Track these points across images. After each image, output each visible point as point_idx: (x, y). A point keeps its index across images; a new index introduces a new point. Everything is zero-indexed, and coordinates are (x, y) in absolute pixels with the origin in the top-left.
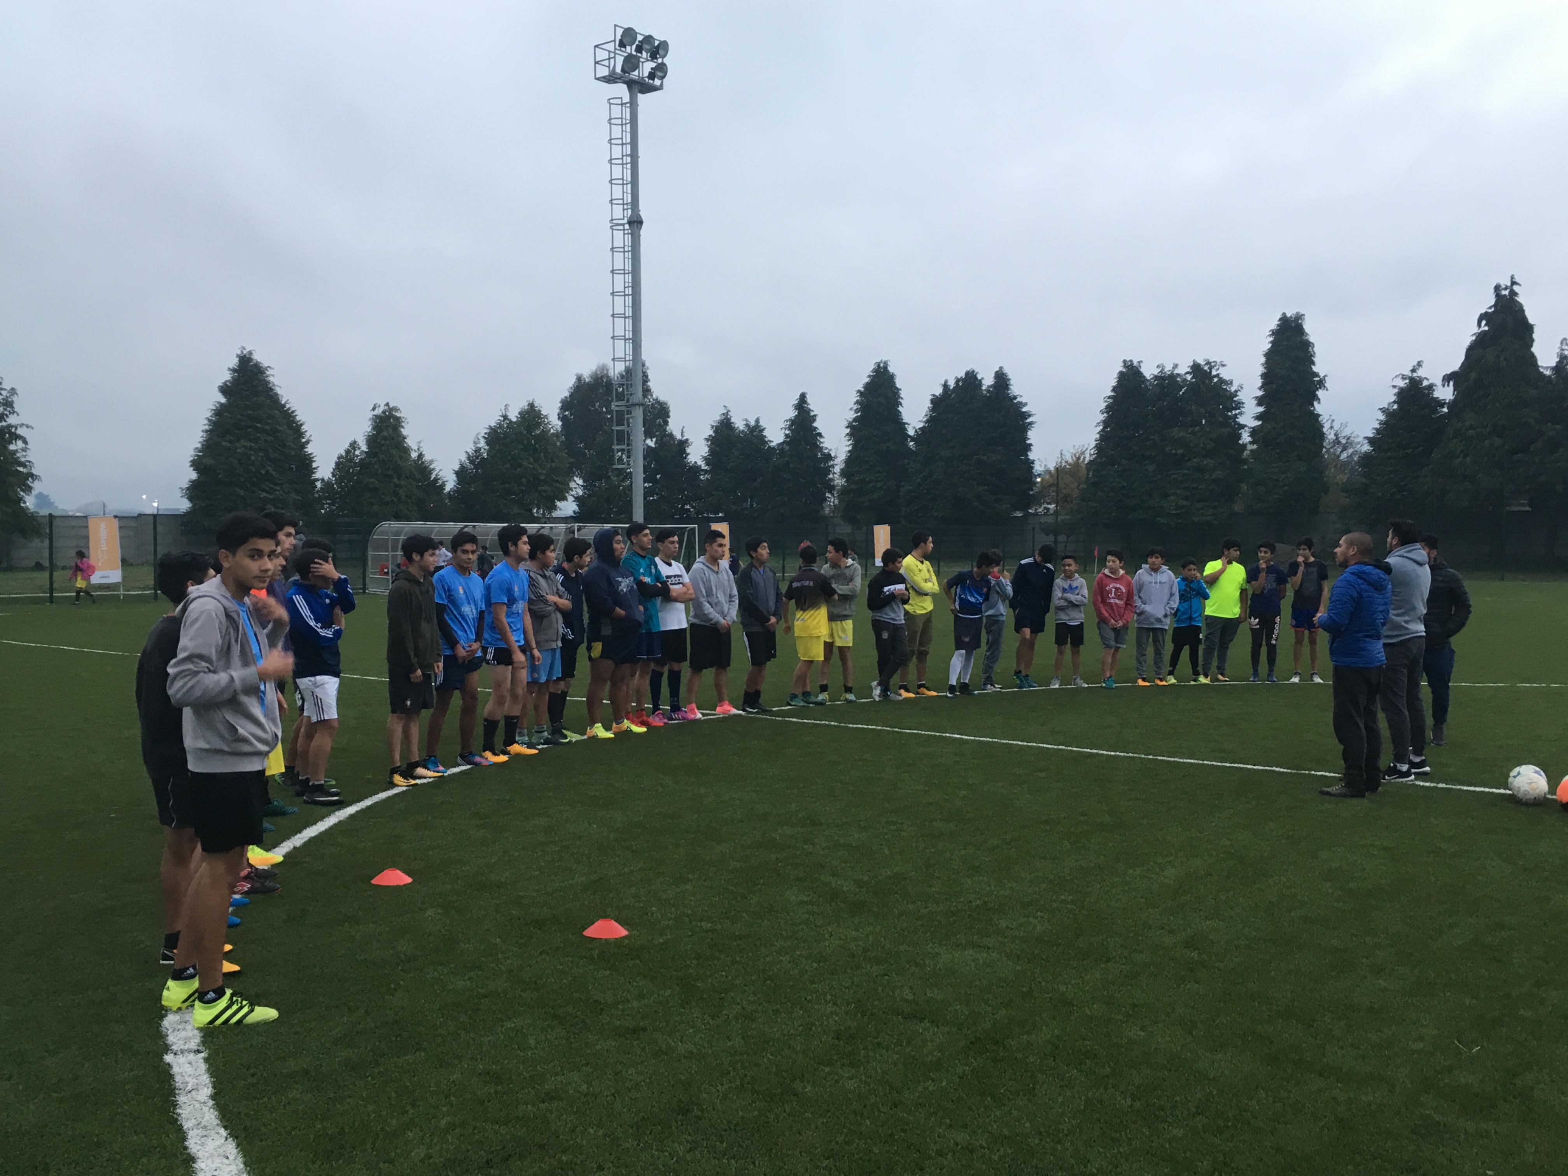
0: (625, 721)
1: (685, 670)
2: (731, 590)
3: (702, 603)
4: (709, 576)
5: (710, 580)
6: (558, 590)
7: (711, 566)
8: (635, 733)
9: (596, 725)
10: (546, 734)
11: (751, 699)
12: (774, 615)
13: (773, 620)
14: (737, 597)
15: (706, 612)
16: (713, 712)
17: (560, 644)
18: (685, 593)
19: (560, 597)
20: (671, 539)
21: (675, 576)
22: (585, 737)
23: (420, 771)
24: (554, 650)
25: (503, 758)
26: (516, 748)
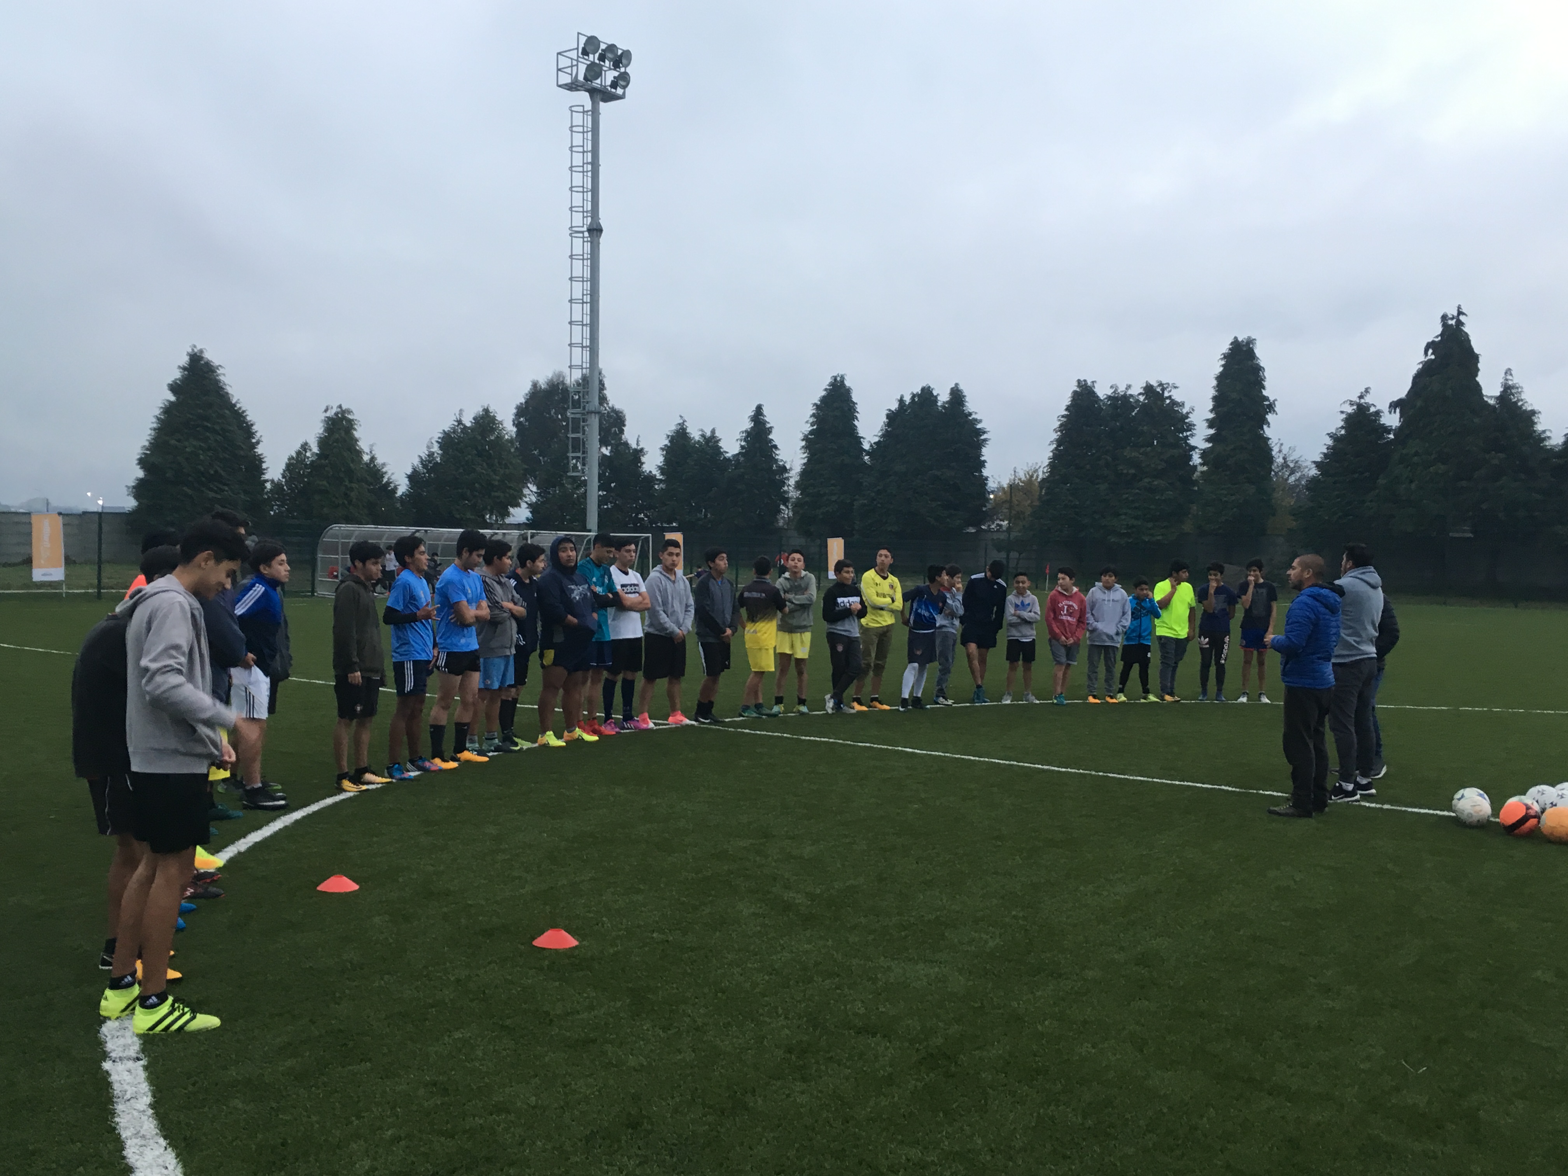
0: (577, 729)
1: (639, 680)
2: (687, 599)
3: (658, 612)
4: (666, 585)
5: (666, 590)
6: (513, 596)
7: (667, 575)
8: (587, 742)
9: (548, 733)
10: (497, 741)
11: (704, 709)
12: (729, 627)
13: (729, 631)
14: (693, 607)
15: (662, 621)
16: (665, 722)
17: (514, 651)
18: (641, 603)
19: (515, 604)
20: (628, 547)
21: (631, 585)
22: (536, 745)
23: (369, 777)
24: (508, 656)
25: (453, 765)
26: (466, 755)
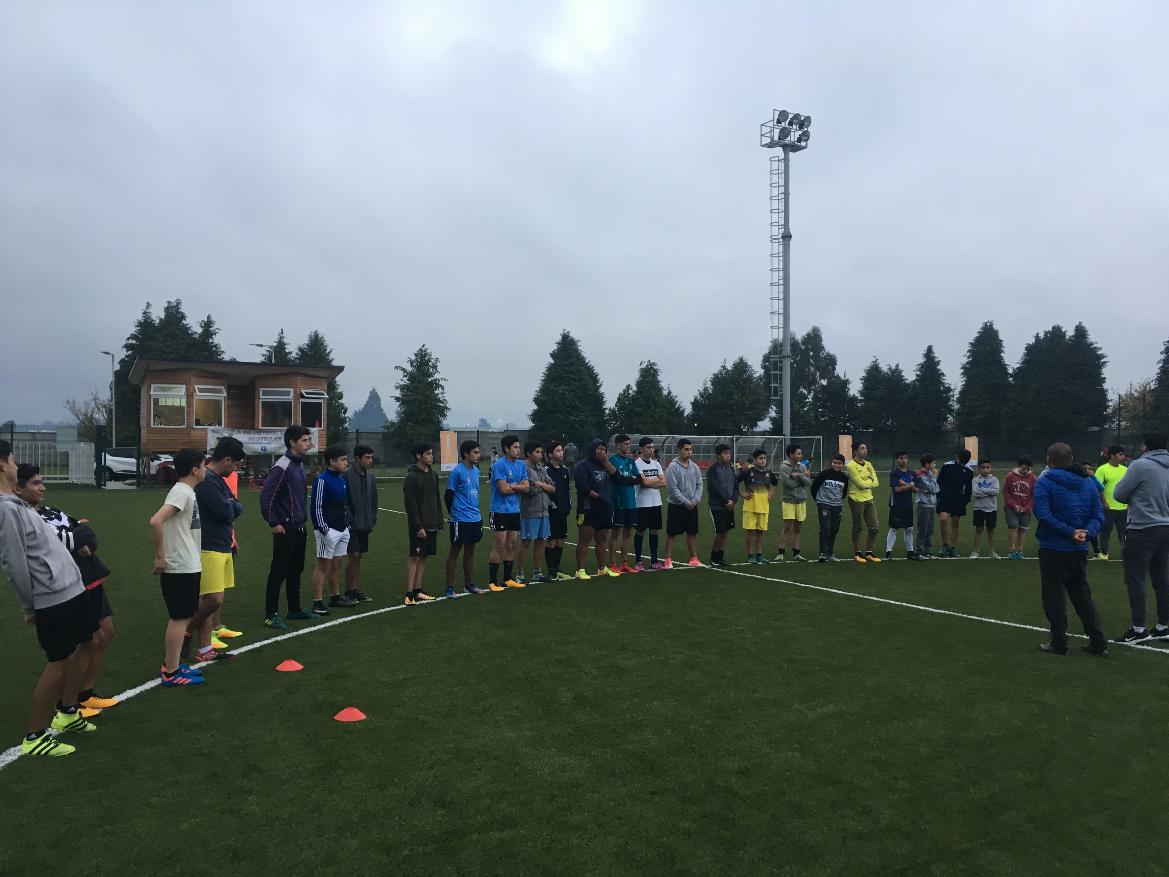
3: (673, 489)
4: (680, 471)
5: (680, 473)
18: (659, 482)
